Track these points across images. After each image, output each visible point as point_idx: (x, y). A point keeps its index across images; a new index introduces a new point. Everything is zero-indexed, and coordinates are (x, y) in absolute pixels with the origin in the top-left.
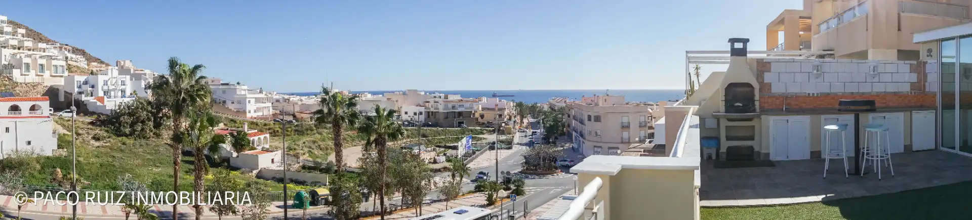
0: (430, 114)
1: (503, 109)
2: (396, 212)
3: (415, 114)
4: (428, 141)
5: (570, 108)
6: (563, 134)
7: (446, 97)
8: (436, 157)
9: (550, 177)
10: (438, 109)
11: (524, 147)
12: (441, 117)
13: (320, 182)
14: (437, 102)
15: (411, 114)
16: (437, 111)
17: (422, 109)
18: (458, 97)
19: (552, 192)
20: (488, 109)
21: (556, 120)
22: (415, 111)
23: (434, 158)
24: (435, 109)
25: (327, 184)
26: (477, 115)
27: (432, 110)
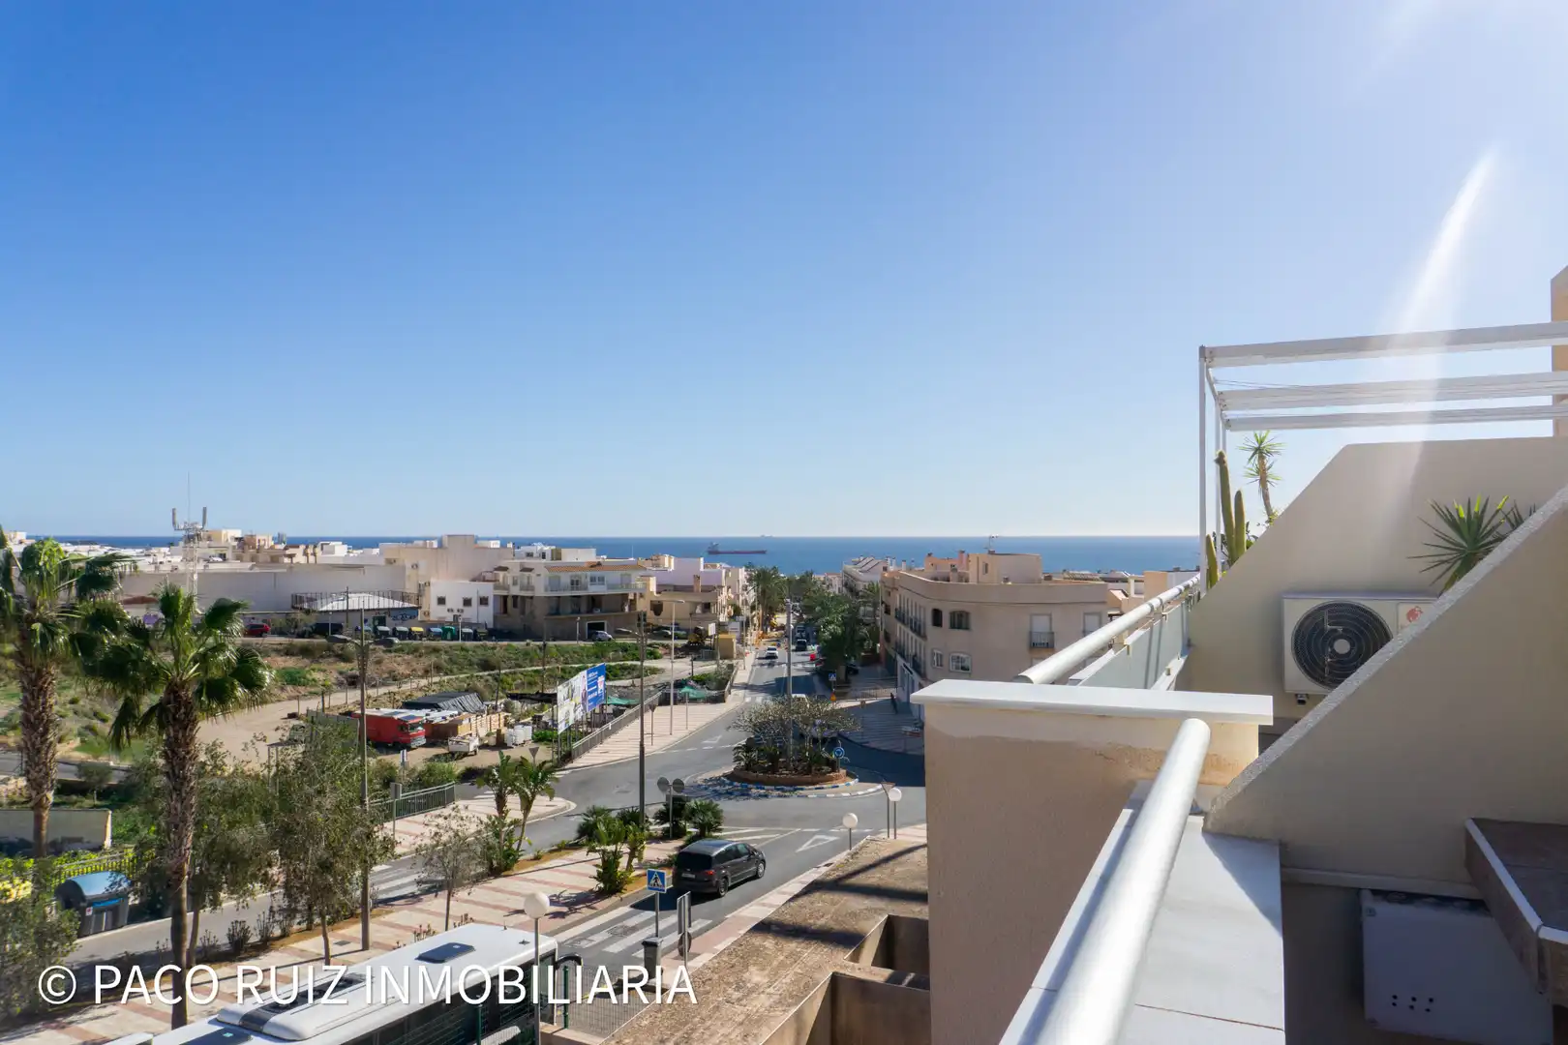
0: (510, 602)
1: (712, 590)
2: (285, 940)
3: (467, 602)
4: (496, 679)
5: (892, 586)
6: (873, 659)
7: (556, 555)
8: (504, 730)
9: (811, 792)
10: (531, 588)
11: (760, 698)
12: (540, 612)
13: (79, 840)
14: (530, 570)
15: (454, 602)
16: (529, 594)
17: (487, 590)
18: (589, 556)
19: (805, 847)
20: (677, 589)
21: (852, 622)
22: (468, 596)
23: (499, 731)
24: (521, 589)
25: (108, 842)
26: (642, 606)
27: (515, 591)
